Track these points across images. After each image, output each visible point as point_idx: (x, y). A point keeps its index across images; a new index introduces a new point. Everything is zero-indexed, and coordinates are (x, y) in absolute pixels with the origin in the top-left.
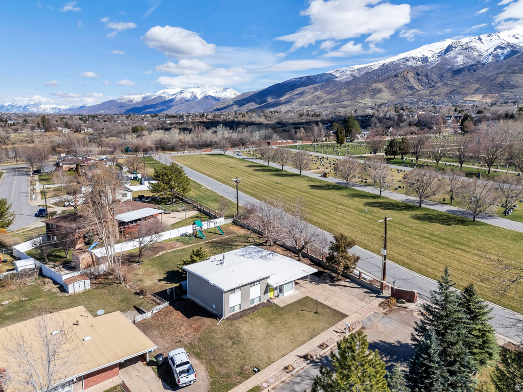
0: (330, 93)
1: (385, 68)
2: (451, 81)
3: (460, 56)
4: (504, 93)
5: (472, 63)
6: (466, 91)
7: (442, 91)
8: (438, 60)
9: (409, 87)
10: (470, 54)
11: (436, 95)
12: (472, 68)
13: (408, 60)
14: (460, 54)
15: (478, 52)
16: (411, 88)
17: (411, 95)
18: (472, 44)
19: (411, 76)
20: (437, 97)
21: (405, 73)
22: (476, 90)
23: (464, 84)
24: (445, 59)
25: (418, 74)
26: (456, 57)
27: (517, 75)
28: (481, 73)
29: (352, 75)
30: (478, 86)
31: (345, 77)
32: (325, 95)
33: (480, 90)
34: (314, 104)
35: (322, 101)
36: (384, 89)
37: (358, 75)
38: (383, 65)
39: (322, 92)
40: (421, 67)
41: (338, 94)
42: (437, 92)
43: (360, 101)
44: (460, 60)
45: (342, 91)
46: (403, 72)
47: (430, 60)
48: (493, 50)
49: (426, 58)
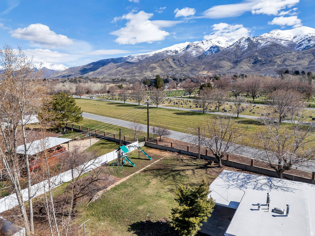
0: (126, 69)
1: (156, 56)
2: (191, 64)
3: (194, 51)
4: (217, 70)
5: (200, 55)
6: (199, 69)
7: (187, 69)
8: (183, 53)
10: (199, 50)
11: (184, 71)
12: (201, 57)
13: (168, 52)
14: (194, 50)
15: (202, 49)
16: (171, 67)
17: (172, 70)
18: (199, 45)
19: (170, 60)
20: (185, 72)
21: (168, 59)
22: (204, 69)
23: (197, 65)
24: (187, 52)
25: (174, 60)
26: (192, 52)
27: (222, 61)
28: (205, 60)
29: (138, 59)
30: (204, 66)
31: (134, 60)
32: (124, 70)
33: (205, 69)
34: (118, 75)
35: (122, 73)
36: (157, 67)
37: (141, 59)
38: (155, 54)
39: (121, 68)
40: (175, 56)
41: (131, 70)
42: (185, 69)
43: (145, 73)
44: (194, 53)
45: (133, 68)
46: (166, 58)
47: (179, 52)
48: (209, 48)
49: (177, 51)
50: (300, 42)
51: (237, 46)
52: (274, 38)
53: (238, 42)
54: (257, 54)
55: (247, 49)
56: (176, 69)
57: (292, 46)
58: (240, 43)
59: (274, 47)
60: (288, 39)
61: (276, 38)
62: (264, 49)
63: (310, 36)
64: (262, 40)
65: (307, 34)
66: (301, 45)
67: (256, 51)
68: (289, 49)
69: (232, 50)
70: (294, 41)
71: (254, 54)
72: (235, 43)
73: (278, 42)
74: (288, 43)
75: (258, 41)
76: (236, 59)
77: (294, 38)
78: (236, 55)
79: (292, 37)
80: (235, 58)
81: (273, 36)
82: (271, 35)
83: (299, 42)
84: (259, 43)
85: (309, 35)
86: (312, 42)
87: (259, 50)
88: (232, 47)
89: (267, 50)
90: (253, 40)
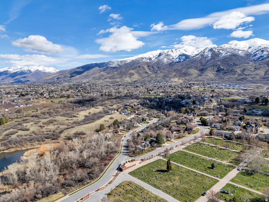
0: (108, 73)
1: (133, 62)
2: (164, 70)
3: (165, 58)
4: (186, 78)
5: (171, 62)
6: (170, 76)
7: (161, 75)
8: (156, 60)
9: (146, 72)
10: (169, 58)
11: (158, 77)
12: (171, 64)
13: (143, 59)
14: (165, 57)
15: (172, 57)
16: (147, 73)
17: (147, 77)
18: (169, 53)
19: (146, 67)
20: (159, 78)
21: (143, 65)
22: (175, 75)
23: (169, 72)
24: (159, 59)
25: (149, 66)
26: (163, 59)
27: (190, 69)
28: (175, 67)
29: (118, 64)
30: (175, 73)
31: (114, 65)
32: (106, 74)
33: (176, 76)
34: (101, 79)
35: (105, 77)
36: (135, 73)
37: (120, 64)
38: (132, 60)
39: (104, 72)
40: (150, 63)
41: (112, 75)
42: (158, 76)
43: (125, 79)
44: (165, 60)
45: (114, 73)
46: (142, 65)
47: (153, 59)
48: (178, 56)
49: (151, 58)
50: (255, 52)
51: (202, 55)
52: (233, 49)
53: (203, 51)
54: (219, 63)
55: (211, 58)
56: (151, 75)
57: (248, 55)
58: (204, 52)
59: (233, 57)
60: (244, 49)
61: (234, 48)
62: (225, 59)
63: (263, 47)
64: (223, 50)
65: (260, 45)
66: (255, 55)
67: (219, 60)
68: (246, 58)
69: (198, 59)
70: (250, 51)
71: (217, 63)
72: (200, 53)
73: (236, 52)
74: (245, 53)
75: (219, 51)
76: (201, 68)
77: (249, 48)
78: (201, 63)
79: (248, 48)
80: (201, 66)
81: (232, 46)
82: (230, 46)
83: (253, 52)
84: (220, 53)
85: (261, 46)
86: (265, 53)
87: (221, 60)
88: (198, 56)
89: (228, 59)
90: (215, 50)
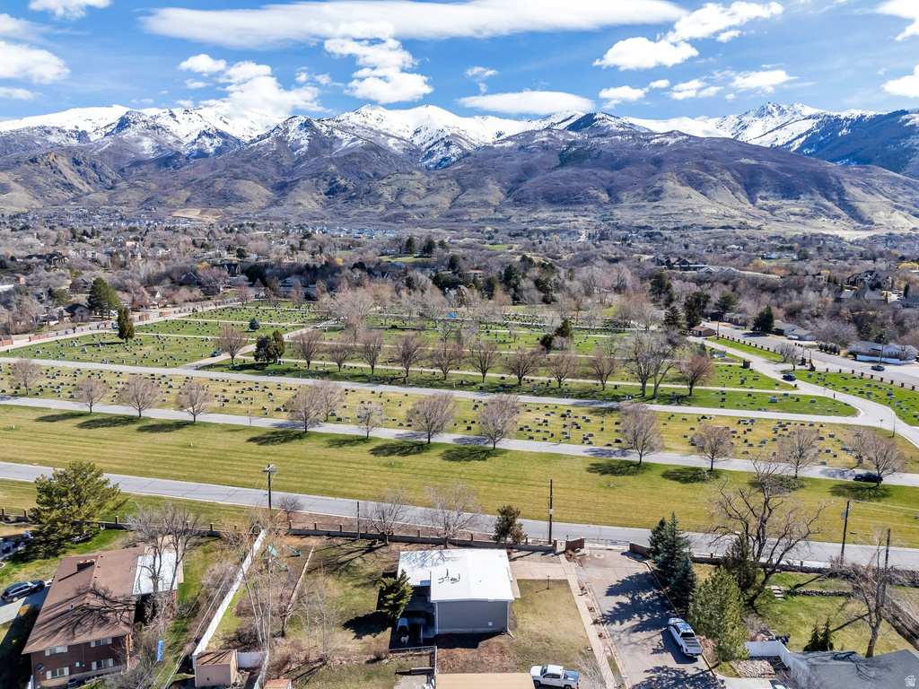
2: (143, 181)
3: (145, 138)
4: (230, 208)
5: (169, 153)
6: (171, 201)
7: (131, 197)
8: (109, 142)
9: (64, 184)
10: (162, 138)
11: (121, 204)
12: (171, 162)
13: (49, 132)
14: (146, 135)
15: (174, 136)
16: (70, 187)
17: (73, 200)
18: (162, 122)
19: (63, 163)
20: (124, 207)
21: (52, 157)
22: (188, 200)
23: (165, 188)
24: (121, 140)
25: (77, 163)
26: (139, 140)
27: (241, 181)
28: (187, 172)
30: (188, 194)
33: (193, 201)
36: (14, 185)
40: (81, 149)
42: (122, 199)
44: (147, 146)
46: (47, 154)
47: (93, 138)
48: (196, 137)
49: (84, 133)
50: (430, 147)
52: (372, 129)
53: (281, 127)
54: (333, 167)
55: (307, 152)
56: (87, 194)
57: (413, 152)
58: (287, 131)
59: (373, 153)
60: (401, 134)
61: (375, 128)
62: (349, 156)
63: (449, 134)
64: (343, 129)
65: (442, 127)
66: (431, 154)
67: (331, 159)
68: (407, 162)
69: (266, 149)
70: (417, 141)
71: (327, 168)
72: (273, 131)
73: (381, 141)
74: (406, 145)
75: (331, 133)
76: (280, 179)
77: (416, 132)
78: (279, 165)
79: (411, 131)
80: (278, 173)
81: (369, 122)
82: (362, 119)
83: (426, 145)
84: (336, 137)
85: (445, 129)
86: (454, 150)
87: (338, 158)
88: (267, 140)
89: (357, 159)
90: (320, 128)
